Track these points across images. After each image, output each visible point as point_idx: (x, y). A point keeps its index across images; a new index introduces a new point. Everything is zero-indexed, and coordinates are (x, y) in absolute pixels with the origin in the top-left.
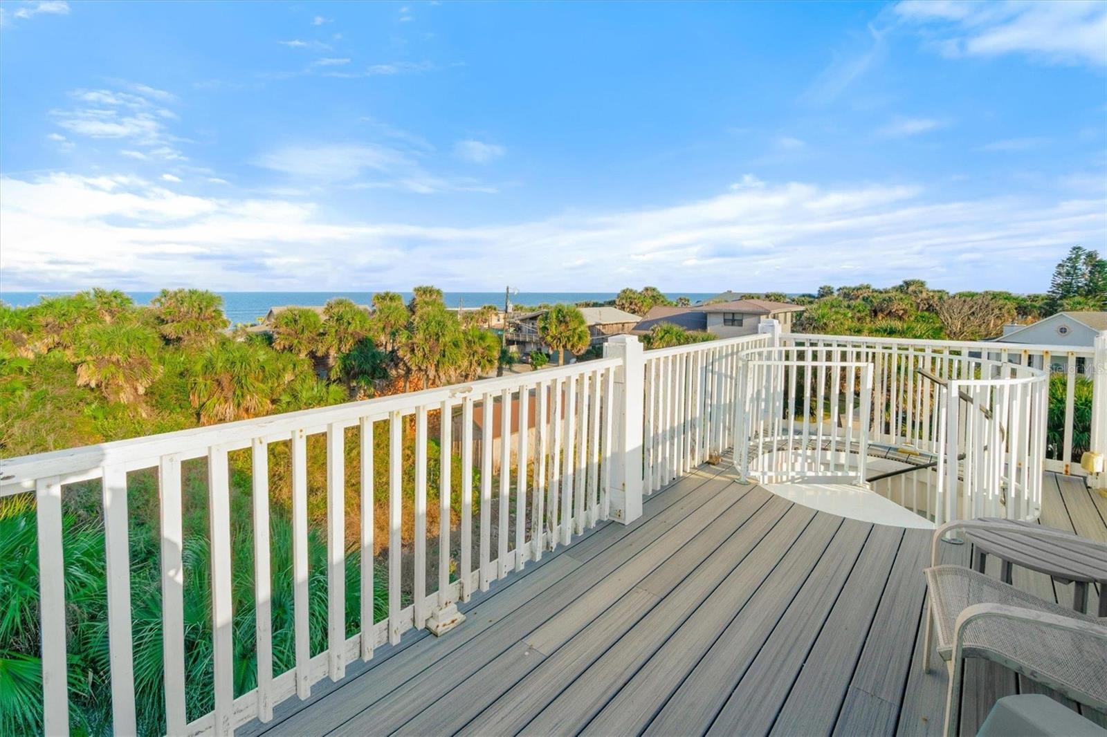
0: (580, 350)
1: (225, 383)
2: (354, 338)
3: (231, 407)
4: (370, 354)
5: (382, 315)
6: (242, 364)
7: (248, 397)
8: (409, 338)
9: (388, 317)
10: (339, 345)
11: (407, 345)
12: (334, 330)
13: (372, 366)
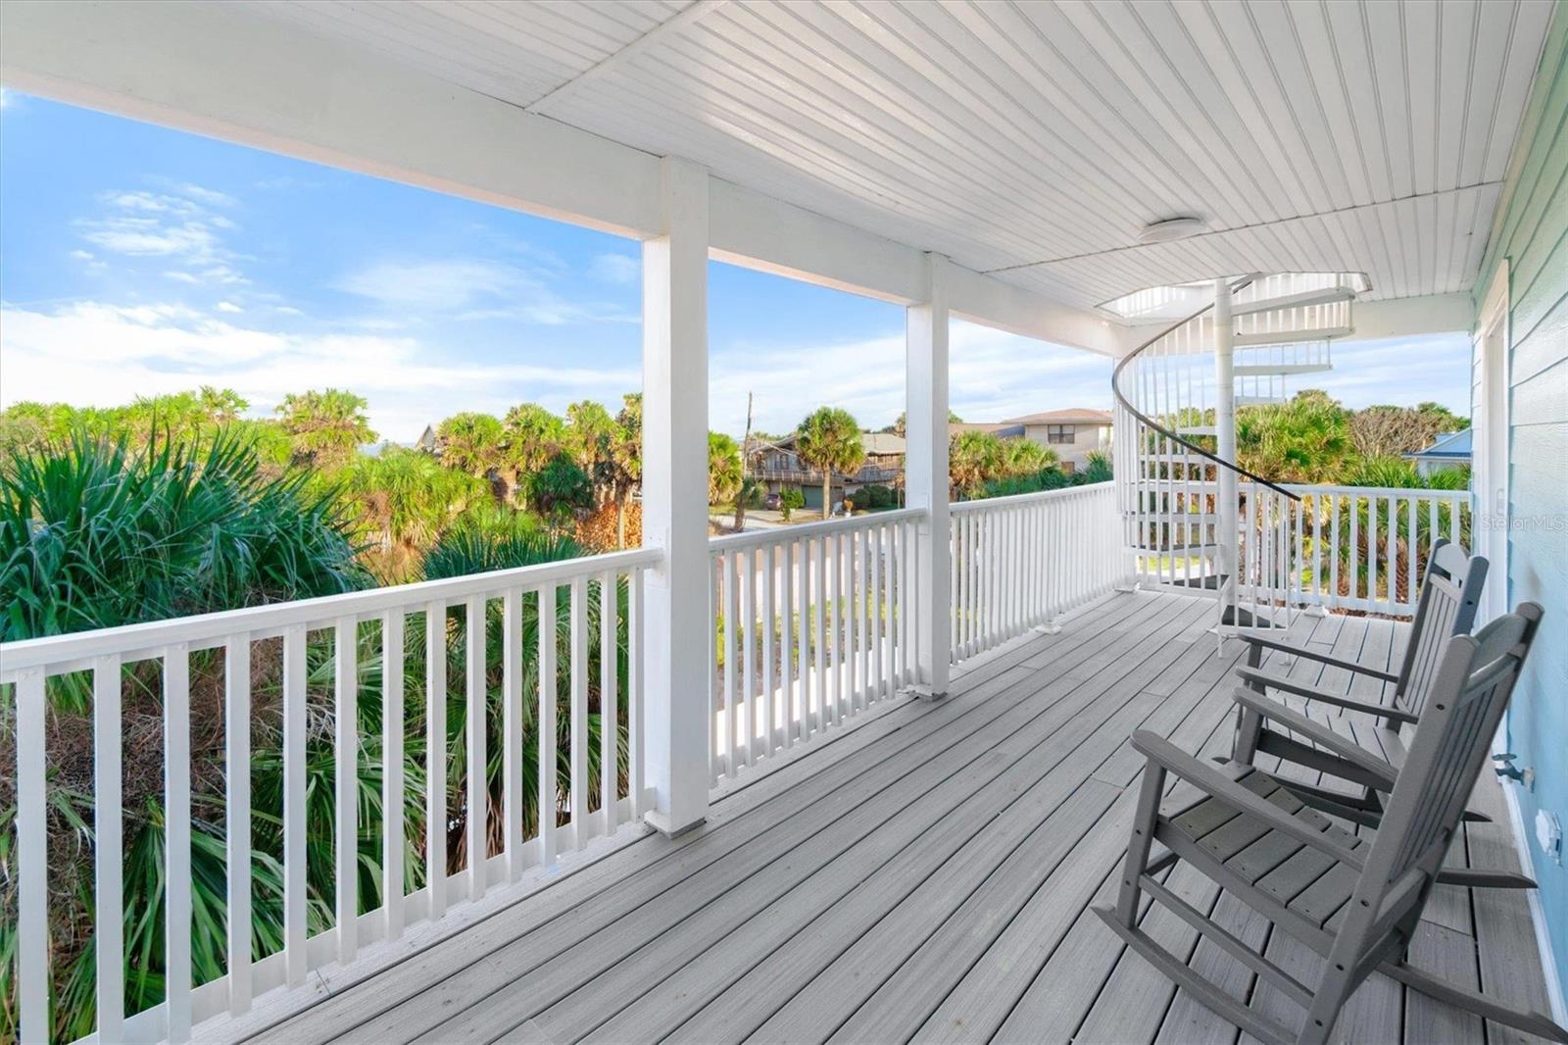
0: (852, 469)
1: (381, 504)
2: (548, 452)
3: (389, 535)
4: (569, 474)
5: (583, 426)
6: (403, 477)
7: (411, 523)
8: (627, 438)
9: (591, 427)
10: (527, 461)
11: (626, 447)
12: (521, 441)
13: (573, 489)
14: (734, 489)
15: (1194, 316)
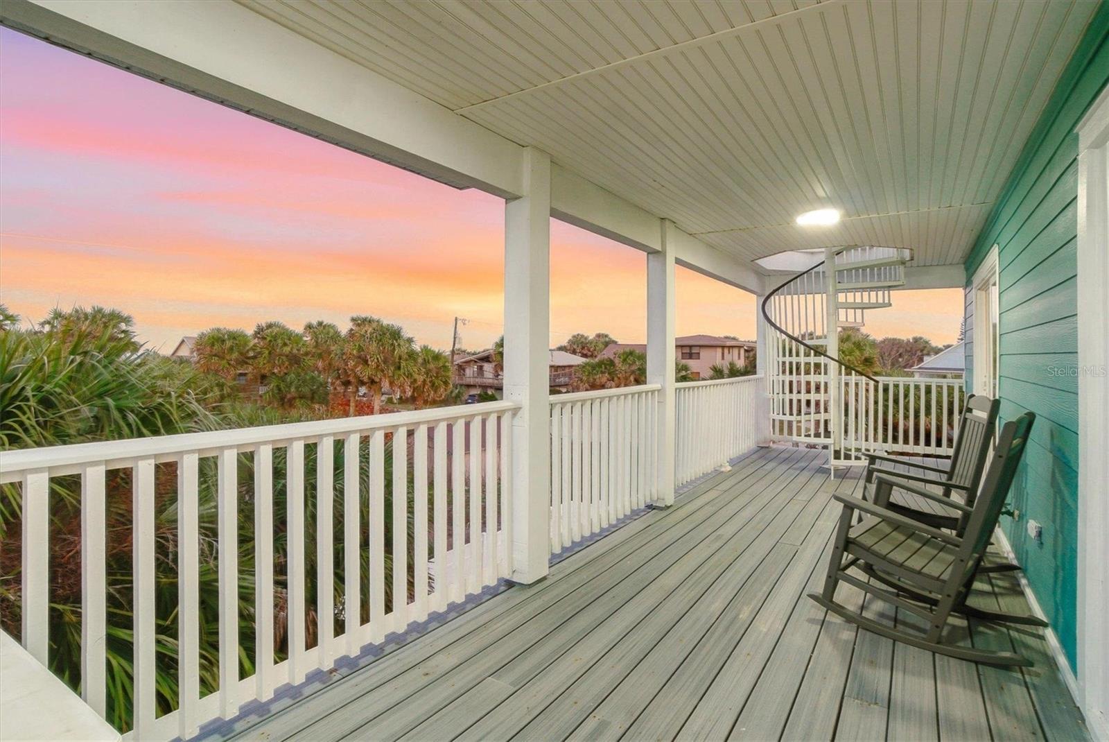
5: (318, 341)
12: (267, 352)
13: (311, 390)
14: (446, 390)
15: (808, 271)
